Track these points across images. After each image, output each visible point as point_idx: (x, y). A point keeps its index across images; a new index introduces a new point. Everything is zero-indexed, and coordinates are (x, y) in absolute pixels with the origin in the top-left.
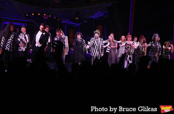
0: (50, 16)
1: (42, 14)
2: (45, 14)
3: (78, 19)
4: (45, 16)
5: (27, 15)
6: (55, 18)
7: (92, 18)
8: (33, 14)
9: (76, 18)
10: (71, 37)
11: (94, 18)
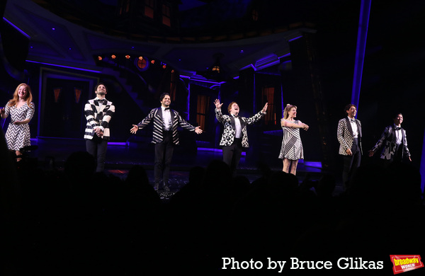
0: (153, 62)
1: (135, 57)
2: (141, 58)
3: (218, 69)
4: (142, 62)
5: (100, 58)
6: (164, 67)
7: (251, 68)
8: (113, 57)
9: (214, 69)
10: (200, 114)
11: (255, 69)
